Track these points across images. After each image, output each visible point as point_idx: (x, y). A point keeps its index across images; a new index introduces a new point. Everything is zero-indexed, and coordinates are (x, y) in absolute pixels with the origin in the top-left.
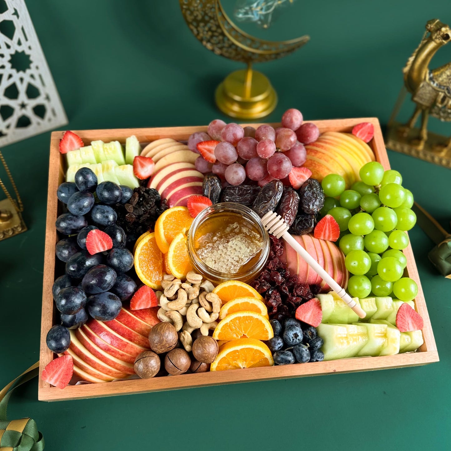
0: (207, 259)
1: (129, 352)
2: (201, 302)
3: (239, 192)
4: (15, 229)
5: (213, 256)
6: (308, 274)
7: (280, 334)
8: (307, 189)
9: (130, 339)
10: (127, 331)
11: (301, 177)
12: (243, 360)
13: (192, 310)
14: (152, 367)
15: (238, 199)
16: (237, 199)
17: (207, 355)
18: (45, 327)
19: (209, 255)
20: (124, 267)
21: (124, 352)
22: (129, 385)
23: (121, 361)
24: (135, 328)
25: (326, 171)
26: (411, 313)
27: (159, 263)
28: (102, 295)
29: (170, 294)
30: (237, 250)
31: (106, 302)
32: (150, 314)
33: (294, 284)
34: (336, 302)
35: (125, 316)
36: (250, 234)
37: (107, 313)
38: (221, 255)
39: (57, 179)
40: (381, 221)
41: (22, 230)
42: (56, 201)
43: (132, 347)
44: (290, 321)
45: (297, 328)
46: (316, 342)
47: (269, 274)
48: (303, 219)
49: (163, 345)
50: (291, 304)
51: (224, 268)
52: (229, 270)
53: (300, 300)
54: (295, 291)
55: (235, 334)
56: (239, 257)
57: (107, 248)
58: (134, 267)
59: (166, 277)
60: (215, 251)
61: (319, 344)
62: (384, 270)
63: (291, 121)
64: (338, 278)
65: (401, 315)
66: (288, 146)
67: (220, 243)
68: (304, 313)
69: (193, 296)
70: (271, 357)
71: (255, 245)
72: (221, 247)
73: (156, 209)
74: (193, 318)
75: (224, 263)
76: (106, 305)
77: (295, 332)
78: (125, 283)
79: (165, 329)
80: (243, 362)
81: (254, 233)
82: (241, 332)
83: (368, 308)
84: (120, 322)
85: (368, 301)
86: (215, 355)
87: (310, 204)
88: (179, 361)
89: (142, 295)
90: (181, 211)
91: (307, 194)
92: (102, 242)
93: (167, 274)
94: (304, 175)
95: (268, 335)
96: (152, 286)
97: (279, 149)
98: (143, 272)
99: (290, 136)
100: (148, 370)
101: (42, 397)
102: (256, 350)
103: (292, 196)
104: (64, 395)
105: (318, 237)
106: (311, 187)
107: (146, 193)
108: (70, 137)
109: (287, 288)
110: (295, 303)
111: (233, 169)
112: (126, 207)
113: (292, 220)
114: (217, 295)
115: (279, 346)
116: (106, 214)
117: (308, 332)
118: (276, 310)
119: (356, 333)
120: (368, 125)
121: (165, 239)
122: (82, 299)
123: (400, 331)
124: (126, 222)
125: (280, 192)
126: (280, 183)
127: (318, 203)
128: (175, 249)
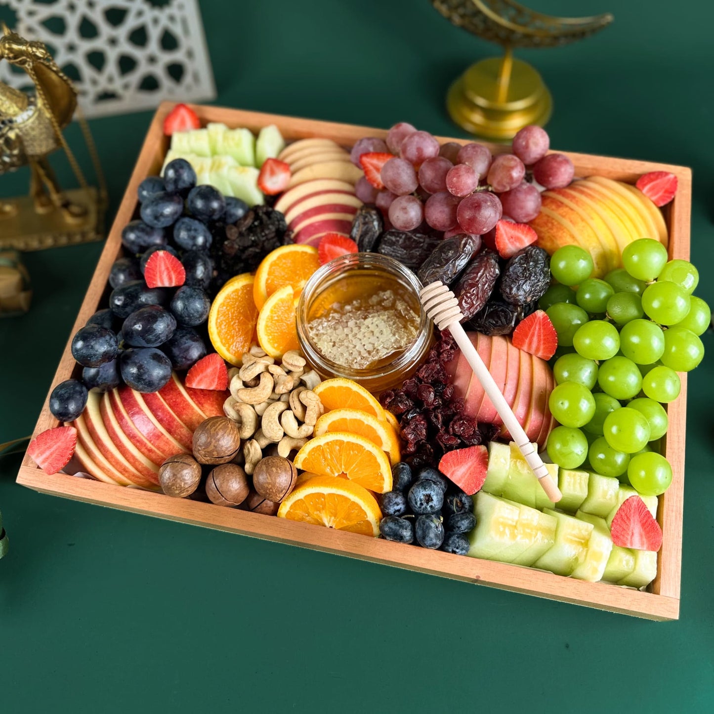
0: (324, 337)
1: (162, 449)
2: (291, 401)
3: (405, 241)
5: (334, 335)
6: (483, 402)
7: (403, 489)
8: (518, 260)
9: (169, 429)
10: (168, 417)
11: (518, 239)
12: (332, 513)
13: (272, 411)
14: (181, 481)
15: (400, 254)
16: (398, 253)
17: (270, 486)
19: (329, 331)
20: (189, 316)
21: (154, 446)
22: (145, 499)
23: (148, 460)
24: (183, 415)
26: (642, 516)
27: (248, 324)
28: (144, 350)
29: (246, 376)
30: (375, 333)
31: (145, 362)
32: (213, 401)
33: (455, 414)
34: (515, 462)
35: (174, 394)
36: (407, 315)
37: (142, 379)
40: (635, 344)
43: (167, 442)
44: (428, 473)
45: (435, 486)
46: (459, 519)
47: (417, 386)
48: (500, 309)
49: (208, 452)
50: (440, 444)
51: (344, 358)
52: (350, 362)
53: (454, 442)
54: (453, 425)
55: (329, 467)
56: (373, 346)
57: (176, 283)
58: (206, 323)
59: (254, 350)
60: (341, 327)
61: (464, 524)
63: (526, 147)
65: (623, 515)
66: (505, 184)
67: (352, 317)
68: (455, 466)
69: (281, 389)
70: (377, 523)
71: (407, 333)
72: (351, 323)
74: (269, 422)
75: (347, 350)
76: (143, 366)
77: (428, 492)
78: (187, 342)
79: (220, 427)
80: (330, 516)
81: (413, 314)
82: (339, 466)
83: (572, 488)
84: (165, 400)
85: (574, 475)
86: (284, 491)
87: (512, 286)
89: (207, 367)
90: (306, 253)
91: (515, 268)
92: (169, 273)
93: (258, 345)
94: (523, 237)
95: (383, 484)
96: (229, 359)
97: (491, 186)
98: (219, 333)
99: (512, 168)
100: (174, 482)
101: (21, 479)
102: (354, 503)
103: (486, 266)
104: (51, 485)
105: (519, 345)
106: (527, 259)
107: (266, 215)
108: (183, 112)
109: (440, 416)
110: (445, 444)
111: (401, 203)
112: (227, 229)
113: (477, 305)
114: (317, 397)
115: (396, 507)
116: (192, 233)
117: (456, 500)
118: (412, 450)
119: (534, 525)
120: (667, 177)
121: (265, 289)
122: (107, 348)
123: (615, 543)
124: (223, 252)
125: (466, 255)
126: (469, 240)
127: (528, 287)
128: (274, 307)
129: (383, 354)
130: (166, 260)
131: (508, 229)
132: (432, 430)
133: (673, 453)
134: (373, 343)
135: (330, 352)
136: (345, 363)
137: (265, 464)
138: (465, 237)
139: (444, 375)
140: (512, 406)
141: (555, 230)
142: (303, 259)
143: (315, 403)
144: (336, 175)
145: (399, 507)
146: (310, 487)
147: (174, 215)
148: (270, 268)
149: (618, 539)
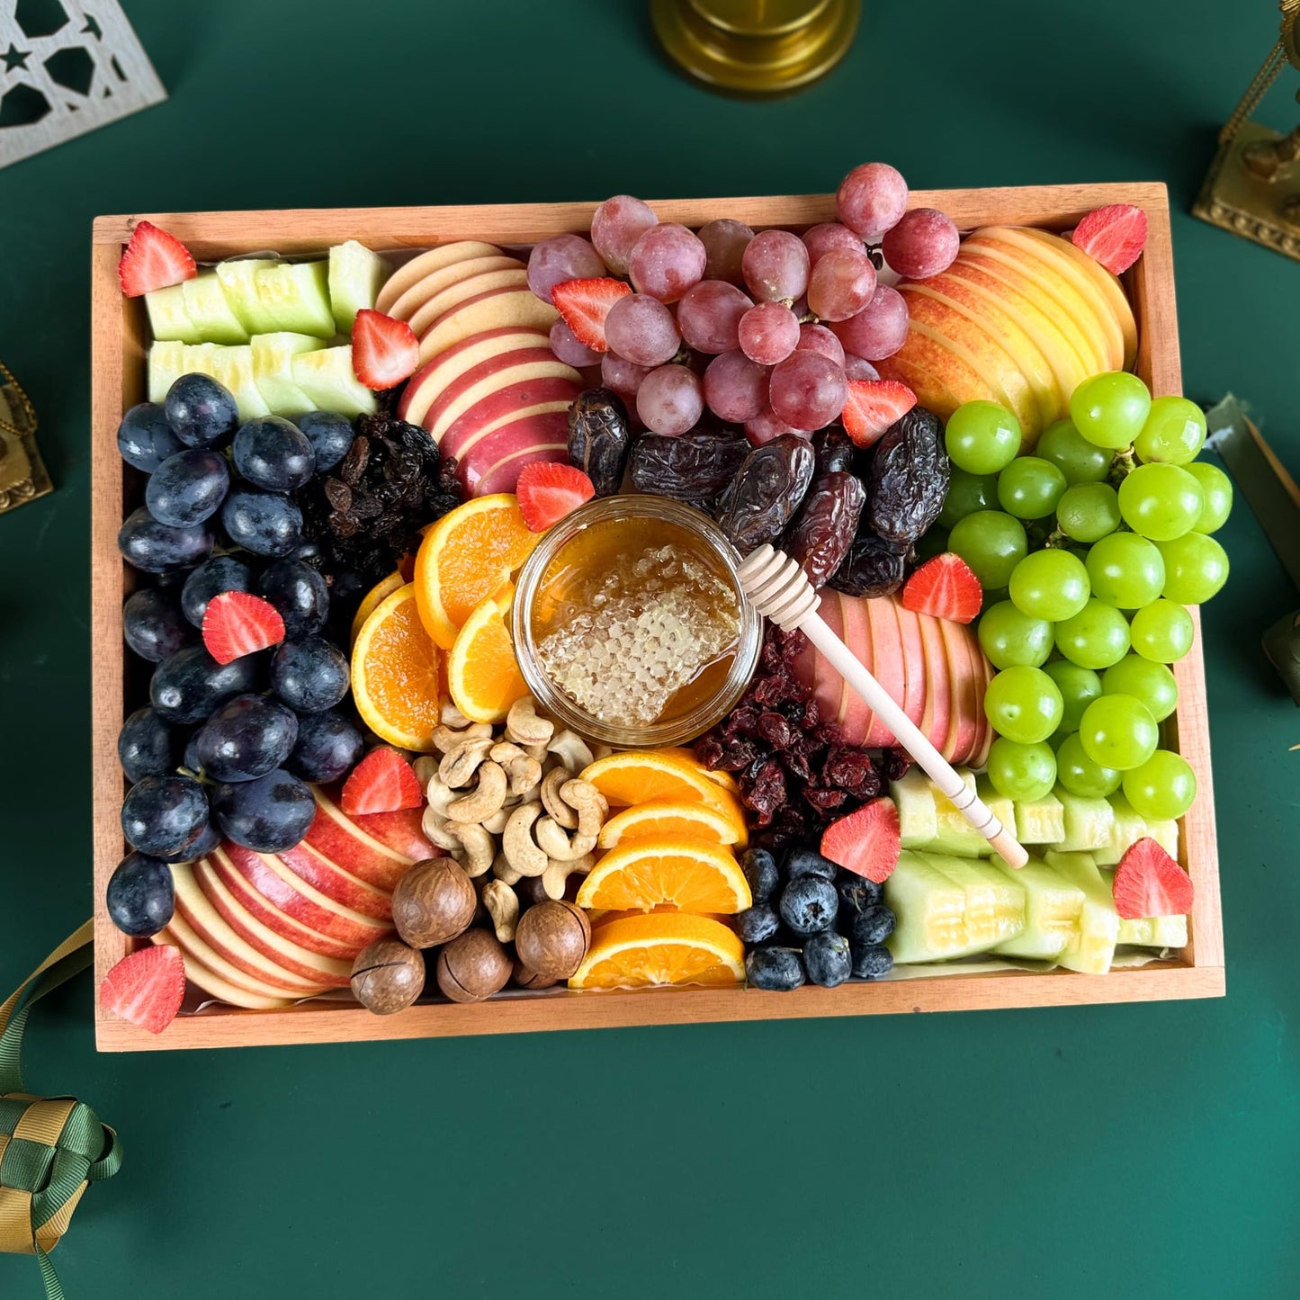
0: (573, 668)
1: (339, 936)
2: (545, 802)
3: (679, 458)
5: (590, 659)
6: (872, 721)
7: (769, 900)
8: (893, 459)
9: (340, 899)
10: (333, 878)
11: (882, 409)
12: (661, 966)
13: (517, 829)
15: (675, 483)
16: (672, 483)
17: (554, 965)
18: (104, 852)
19: (579, 653)
20: (318, 704)
21: (325, 935)
22: (339, 1024)
23: (318, 956)
24: (357, 867)
25: (968, 380)
26: (1161, 866)
28: (253, 786)
29: (454, 781)
30: (661, 640)
31: (266, 812)
32: (400, 823)
33: (826, 749)
34: (945, 818)
35: (329, 831)
36: (708, 589)
37: (270, 840)
38: (613, 655)
39: (119, 385)
40: (1114, 579)
42: (119, 463)
43: (346, 923)
44: (804, 861)
45: (822, 886)
46: (871, 928)
47: (757, 716)
48: (873, 554)
49: (429, 935)
50: (814, 809)
51: (620, 702)
52: (632, 707)
53: (839, 800)
54: (829, 770)
55: (640, 898)
56: (666, 667)
57: (269, 641)
58: (350, 694)
59: (449, 716)
60: (597, 641)
61: (879, 935)
62: (1100, 737)
63: (868, 213)
64: (960, 741)
65: (1131, 871)
66: (845, 311)
67: (612, 617)
68: (847, 844)
69: (524, 787)
70: (739, 964)
71: (718, 627)
72: (614, 630)
73: (424, 488)
74: (519, 851)
75: (620, 684)
76: (265, 821)
77: (813, 900)
78: (324, 740)
79: (437, 889)
80: (660, 970)
81: (721, 586)
82: (656, 893)
84: (314, 846)
85: (1040, 810)
86: (577, 963)
87: (894, 519)
88: (474, 977)
89: (375, 774)
90: (495, 510)
91: (891, 480)
92: (250, 627)
93: (453, 704)
94: (890, 403)
95: (736, 900)
96: (408, 744)
97: (818, 316)
98: (379, 707)
99: (853, 280)
100: (386, 1000)
101: (104, 1045)
102: (697, 949)
103: (841, 494)
104: (162, 1041)
105: (915, 607)
106: (907, 454)
107: (392, 439)
108: (151, 243)
109: (804, 760)
110: (824, 809)
111: (659, 393)
112: (328, 493)
113: (837, 562)
114: (592, 788)
115: (765, 932)
116: (264, 525)
117: (856, 890)
118: (766, 822)
119: (991, 912)
120: (1127, 216)
121: (443, 611)
122: (193, 820)
123: (1121, 915)
124: (331, 533)
125: (803, 481)
126: (804, 450)
127: (921, 512)
128: (472, 647)
129: (685, 677)
130: (239, 607)
131: (862, 396)
132: (793, 784)
133: (1190, 736)
134: (664, 660)
135: (592, 696)
136: (624, 711)
137: (534, 930)
138: (796, 447)
139: (798, 689)
140: (919, 724)
141: (940, 366)
142: (493, 526)
143: (590, 803)
144: (506, 319)
145: (769, 930)
146: (618, 942)
147: (217, 499)
148: (440, 567)
149: (1127, 910)
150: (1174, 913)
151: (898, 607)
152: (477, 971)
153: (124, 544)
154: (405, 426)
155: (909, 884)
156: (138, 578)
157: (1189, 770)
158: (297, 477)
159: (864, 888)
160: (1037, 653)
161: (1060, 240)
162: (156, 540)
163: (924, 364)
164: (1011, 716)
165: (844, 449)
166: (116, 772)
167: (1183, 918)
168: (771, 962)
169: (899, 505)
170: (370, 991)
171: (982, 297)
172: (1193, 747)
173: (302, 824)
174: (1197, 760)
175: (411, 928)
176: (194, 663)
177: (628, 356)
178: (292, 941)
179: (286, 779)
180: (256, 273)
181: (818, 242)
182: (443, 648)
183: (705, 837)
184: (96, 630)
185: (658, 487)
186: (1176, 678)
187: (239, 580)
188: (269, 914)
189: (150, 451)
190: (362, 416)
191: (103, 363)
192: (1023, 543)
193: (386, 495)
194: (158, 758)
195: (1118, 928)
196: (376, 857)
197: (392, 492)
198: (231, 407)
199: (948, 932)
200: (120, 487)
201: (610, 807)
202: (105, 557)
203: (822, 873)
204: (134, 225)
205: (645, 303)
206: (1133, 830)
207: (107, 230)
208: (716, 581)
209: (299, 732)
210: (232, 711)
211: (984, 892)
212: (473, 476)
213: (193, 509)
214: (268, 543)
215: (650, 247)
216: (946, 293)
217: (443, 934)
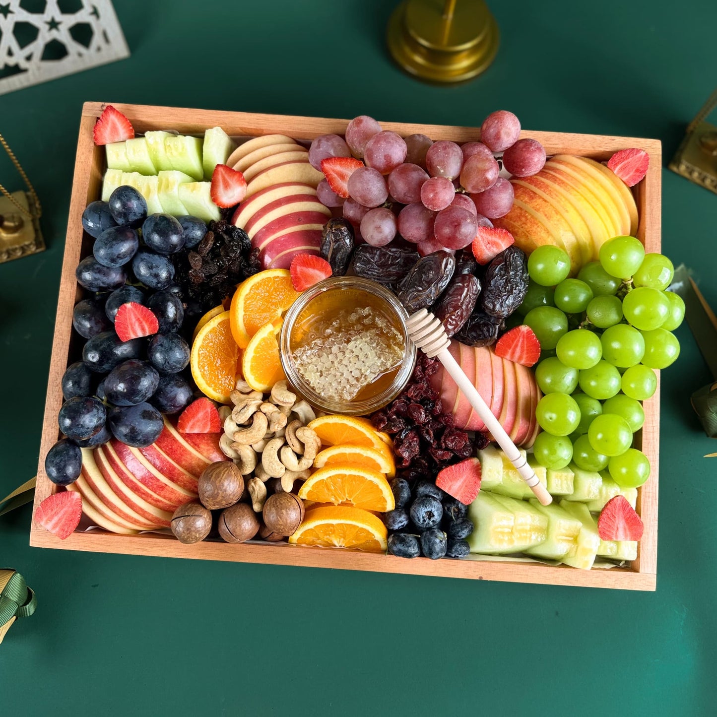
0: (310, 367)
1: (168, 498)
2: (287, 438)
3: (380, 259)
4: (26, 248)
6: (471, 415)
7: (405, 506)
8: (498, 271)
9: (171, 478)
10: (168, 466)
11: (494, 244)
12: (341, 536)
13: (270, 450)
14: (196, 533)
15: (377, 272)
16: (375, 272)
17: (282, 527)
18: (47, 438)
19: (314, 359)
20: (171, 368)
21: (160, 496)
22: (161, 547)
23: (155, 508)
24: (182, 461)
25: (543, 234)
26: (626, 512)
27: (231, 361)
28: (132, 410)
29: (240, 420)
31: (137, 423)
32: (207, 440)
33: (444, 428)
34: (507, 473)
35: (169, 440)
36: (388, 333)
37: (137, 440)
38: (332, 362)
39: (86, 191)
40: (616, 350)
41: (37, 248)
42: (81, 231)
43: (173, 491)
44: (426, 488)
45: (435, 502)
46: (460, 529)
47: (407, 405)
48: (482, 322)
49: (217, 502)
50: (434, 460)
52: (340, 391)
53: (449, 456)
54: (444, 439)
55: (333, 497)
57: (149, 332)
58: (189, 366)
59: (240, 385)
60: (325, 354)
61: (464, 534)
62: (600, 436)
63: (498, 137)
64: (520, 431)
65: (609, 513)
66: (480, 187)
67: (334, 342)
68: (451, 481)
69: (277, 428)
70: (384, 541)
71: (391, 353)
72: (335, 349)
73: (241, 263)
74: (270, 462)
76: (136, 428)
77: (429, 509)
78: (173, 389)
79: (224, 477)
80: (340, 539)
81: (395, 332)
82: (343, 495)
84: (160, 447)
85: (562, 476)
86: (295, 528)
87: (496, 303)
88: (238, 528)
89: (197, 412)
90: (278, 277)
91: (496, 282)
92: (140, 323)
93: (244, 380)
94: (500, 241)
95: (386, 505)
96: (216, 398)
97: (464, 189)
98: (203, 376)
99: (486, 171)
100: (189, 535)
101: (34, 543)
102: (362, 529)
103: (468, 286)
104: (65, 545)
105: (502, 355)
106: (506, 269)
107: (227, 234)
108: (112, 117)
109: (431, 432)
110: (440, 460)
111: (374, 221)
112: (189, 258)
113: (461, 324)
114: (314, 433)
115: (400, 525)
116: (154, 271)
117: (453, 508)
118: (407, 464)
119: (528, 528)
120: (639, 155)
121: (244, 327)
122: (97, 422)
123: (602, 538)
124: (189, 281)
125: (447, 276)
126: (450, 260)
127: (511, 301)
128: (257, 348)
129: (371, 379)
130: (136, 311)
131: (484, 235)
132: (424, 444)
133: (648, 443)
134: (360, 368)
135: (319, 383)
136: (335, 393)
137: (274, 506)
138: (446, 257)
139: (432, 392)
140: (498, 418)
141: (529, 225)
142: (276, 285)
143: (312, 440)
144: (295, 178)
145: (403, 524)
146: (319, 519)
147: (131, 254)
148: (245, 303)
149: (604, 535)
150: (631, 540)
151: (492, 354)
152: (240, 525)
153: (79, 273)
154: (234, 228)
155: (483, 508)
156: (84, 293)
157: (647, 461)
158: (175, 246)
159: (457, 507)
160: (568, 387)
161: (601, 165)
162: (96, 273)
163: (520, 223)
164: (551, 419)
165: (471, 264)
166: (59, 395)
167: (636, 543)
168: (403, 541)
169: (499, 296)
170: (181, 529)
171: (555, 190)
172: (649, 450)
173: (156, 433)
174: (651, 457)
175: (207, 497)
176: (108, 339)
177: (359, 200)
178: (142, 498)
179: (149, 407)
180: (165, 138)
181: (469, 150)
182: (241, 348)
183: (373, 467)
184: (59, 318)
185: (367, 274)
186: (644, 410)
187: (138, 299)
188: (132, 481)
189: (98, 225)
190: (213, 221)
191: (79, 178)
192: (566, 325)
193: (220, 264)
194: (82, 389)
195: (599, 544)
196: (192, 457)
197: (224, 262)
198: (144, 206)
199: (503, 536)
200: (80, 244)
201: (322, 445)
202: (68, 280)
203: (435, 496)
204: (104, 108)
205: (371, 171)
206: (612, 491)
207: (90, 109)
208: (392, 329)
209: (160, 383)
210: (125, 367)
211: (526, 517)
212: (268, 260)
213: (118, 257)
214: (155, 281)
215: (377, 142)
216: (535, 186)
217: (224, 502)
